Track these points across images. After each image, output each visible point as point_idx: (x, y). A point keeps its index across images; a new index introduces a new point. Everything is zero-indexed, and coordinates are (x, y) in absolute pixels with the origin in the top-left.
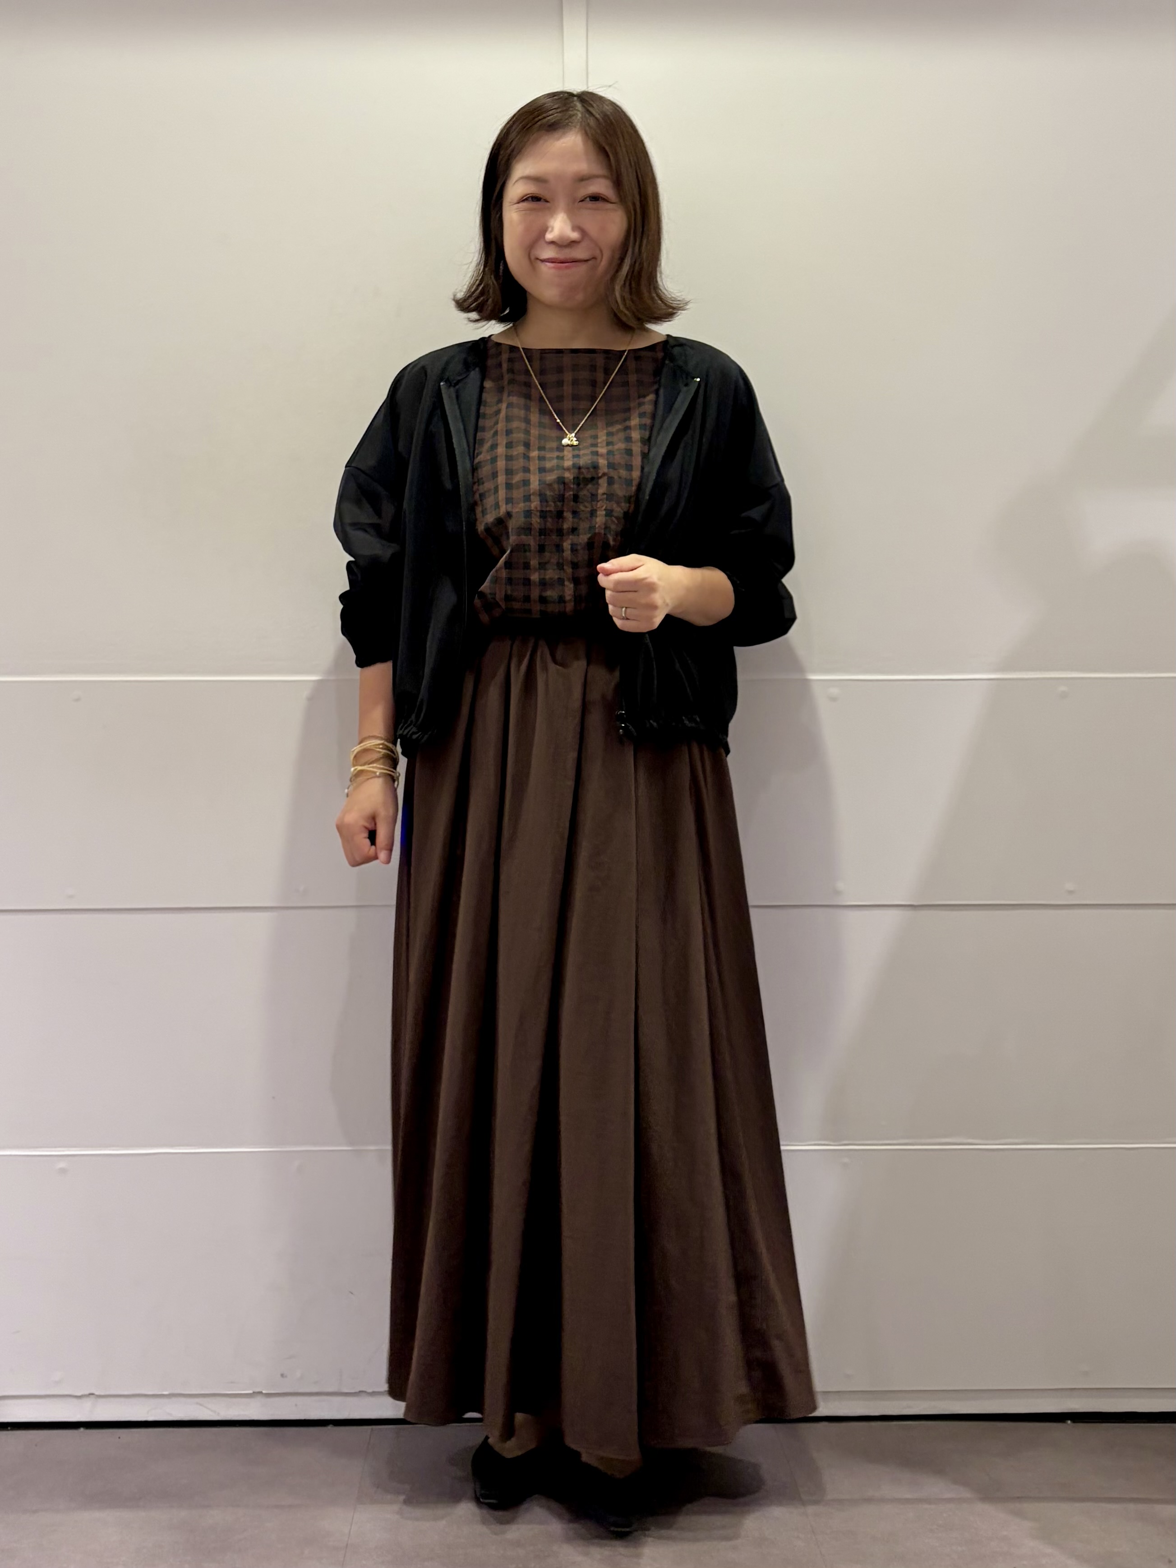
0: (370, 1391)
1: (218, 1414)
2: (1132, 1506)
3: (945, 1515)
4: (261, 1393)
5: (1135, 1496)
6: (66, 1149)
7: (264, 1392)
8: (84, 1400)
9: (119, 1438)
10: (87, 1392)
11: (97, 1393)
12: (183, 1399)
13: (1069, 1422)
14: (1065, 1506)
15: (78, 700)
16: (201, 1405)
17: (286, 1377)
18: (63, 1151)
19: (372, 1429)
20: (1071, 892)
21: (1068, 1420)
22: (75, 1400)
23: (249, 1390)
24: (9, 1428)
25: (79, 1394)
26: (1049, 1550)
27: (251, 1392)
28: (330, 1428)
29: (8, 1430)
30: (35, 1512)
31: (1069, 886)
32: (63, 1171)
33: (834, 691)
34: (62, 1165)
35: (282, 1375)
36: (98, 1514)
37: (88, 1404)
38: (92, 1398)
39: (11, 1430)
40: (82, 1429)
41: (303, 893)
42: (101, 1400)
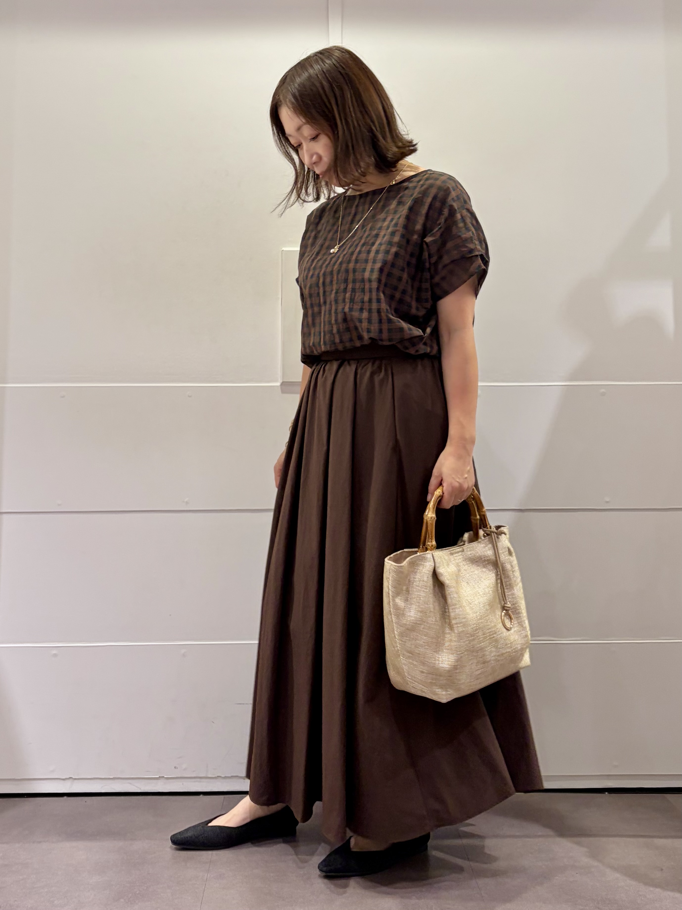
0: (230, 776)
1: (140, 789)
3: (538, 844)
4: (163, 777)
5: (643, 834)
6: (57, 643)
7: (165, 777)
8: (67, 781)
9: (86, 802)
10: (68, 777)
11: (73, 777)
12: (120, 780)
15: (63, 397)
16: (130, 784)
17: (177, 768)
19: (224, 797)
20: (607, 503)
21: (607, 792)
22: (62, 782)
23: (157, 776)
24: (25, 797)
25: (64, 778)
26: (596, 863)
27: (158, 777)
28: (201, 796)
30: (40, 842)
31: (607, 499)
32: (55, 655)
34: (54, 652)
35: (175, 767)
36: (74, 844)
37: (68, 783)
38: (71, 780)
39: (27, 797)
40: (65, 797)
41: (187, 503)
42: (76, 781)
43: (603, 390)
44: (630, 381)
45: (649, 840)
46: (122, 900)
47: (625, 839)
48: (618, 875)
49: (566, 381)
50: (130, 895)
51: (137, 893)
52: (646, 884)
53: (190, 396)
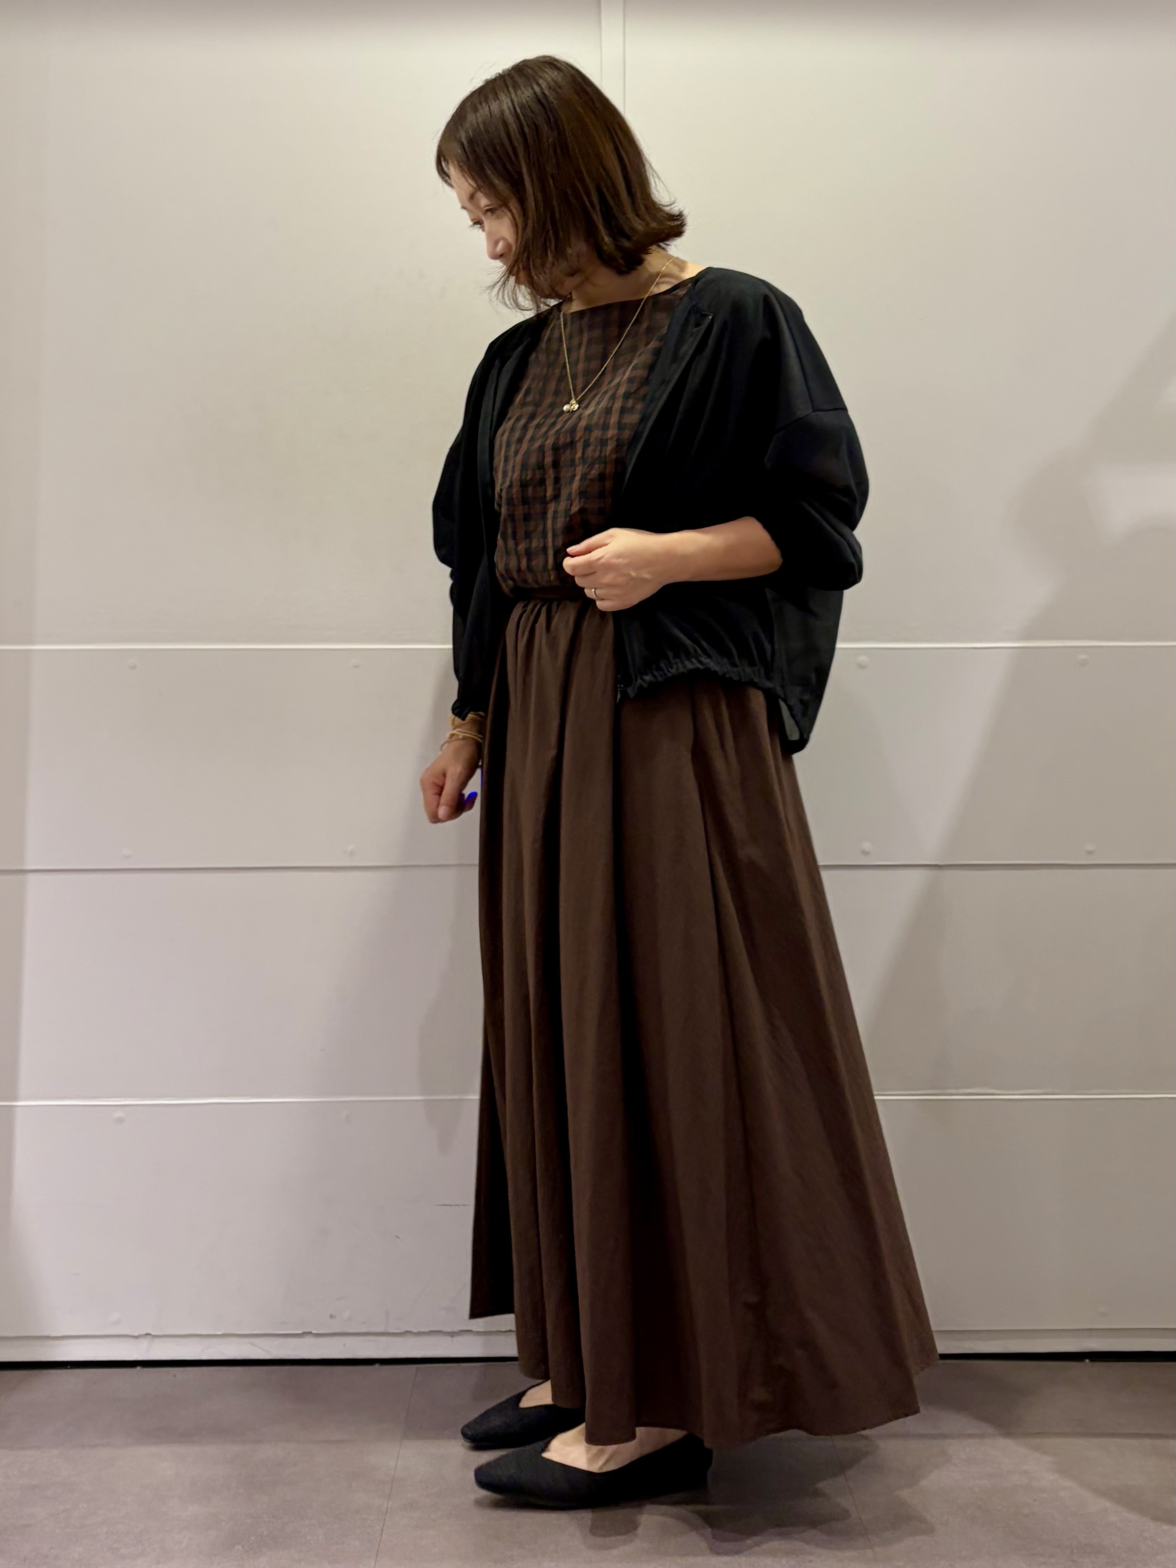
0: (415, 1331)
1: (270, 1353)
2: (1148, 1442)
4: (310, 1333)
6: (124, 1099)
7: (313, 1332)
8: (141, 1340)
9: (175, 1376)
10: (143, 1332)
11: (153, 1333)
12: (234, 1339)
13: (1087, 1361)
14: (1082, 1442)
15: (133, 668)
16: (251, 1344)
17: (335, 1317)
18: (122, 1101)
19: (417, 1368)
20: (1090, 853)
21: (1087, 1359)
22: (134, 1340)
23: (299, 1330)
24: (69, 1367)
25: (136, 1334)
26: (1068, 1483)
27: (301, 1332)
28: (377, 1366)
29: (67, 1368)
30: (95, 1446)
31: (1090, 847)
32: (120, 1120)
33: (863, 659)
34: (119, 1114)
35: (331, 1316)
36: (154, 1449)
37: (144, 1343)
38: (148, 1339)
39: (71, 1368)
40: (139, 1368)
41: (352, 853)
42: (157, 1340)
43: (1083, 657)
44: (1132, 641)
45: (1158, 1442)
46: (239, 1547)
47: (1119, 1440)
48: (1108, 1504)
49: (1018, 639)
50: (253, 1538)
51: (265, 1534)
52: (1156, 1519)
53: (357, 667)
